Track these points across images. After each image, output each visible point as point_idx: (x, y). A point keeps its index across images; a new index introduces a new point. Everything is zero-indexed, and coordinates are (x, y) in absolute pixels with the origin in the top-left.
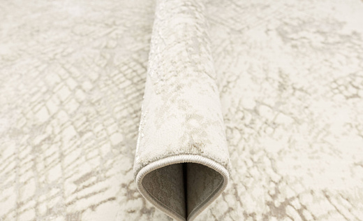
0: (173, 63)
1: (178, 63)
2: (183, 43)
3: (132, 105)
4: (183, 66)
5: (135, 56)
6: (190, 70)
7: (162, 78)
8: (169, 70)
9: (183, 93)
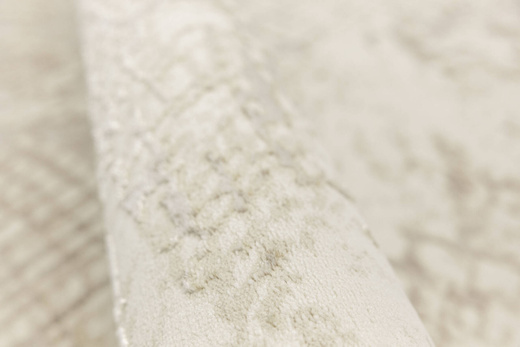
0: (214, 162)
1: (235, 163)
2: (223, 92)
3: (40, 299)
4: (254, 170)
5: (26, 141)
6: (283, 183)
7: (192, 223)
8: (209, 192)
9: (298, 279)
